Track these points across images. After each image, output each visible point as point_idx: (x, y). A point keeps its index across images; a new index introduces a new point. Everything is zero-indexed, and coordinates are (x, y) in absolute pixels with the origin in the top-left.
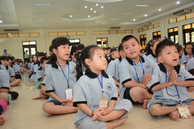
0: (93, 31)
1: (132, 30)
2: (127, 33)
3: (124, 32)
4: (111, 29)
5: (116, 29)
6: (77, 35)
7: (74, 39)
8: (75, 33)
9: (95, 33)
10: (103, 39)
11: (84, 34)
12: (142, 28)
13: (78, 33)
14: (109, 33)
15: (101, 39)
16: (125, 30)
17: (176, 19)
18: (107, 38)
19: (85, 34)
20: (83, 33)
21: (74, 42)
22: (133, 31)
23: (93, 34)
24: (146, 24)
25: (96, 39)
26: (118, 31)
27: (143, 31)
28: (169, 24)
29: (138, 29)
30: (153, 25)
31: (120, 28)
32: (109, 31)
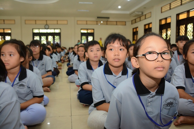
0: (77, 21)
1: (125, 22)
2: (118, 25)
3: (115, 23)
4: (98, 19)
5: (106, 20)
7: (55, 29)
8: (56, 22)
9: (79, 22)
10: (88, 30)
12: (135, 19)
13: (59, 22)
15: (86, 30)
17: (170, 5)
18: (94, 29)
19: (67, 24)
20: (65, 22)
21: (54, 32)
22: (127, 23)
23: (77, 24)
24: (137, 13)
25: (80, 29)
26: (108, 22)
27: (136, 22)
28: (162, 12)
29: (132, 21)
30: (145, 15)
31: (108, 18)
32: (97, 21)
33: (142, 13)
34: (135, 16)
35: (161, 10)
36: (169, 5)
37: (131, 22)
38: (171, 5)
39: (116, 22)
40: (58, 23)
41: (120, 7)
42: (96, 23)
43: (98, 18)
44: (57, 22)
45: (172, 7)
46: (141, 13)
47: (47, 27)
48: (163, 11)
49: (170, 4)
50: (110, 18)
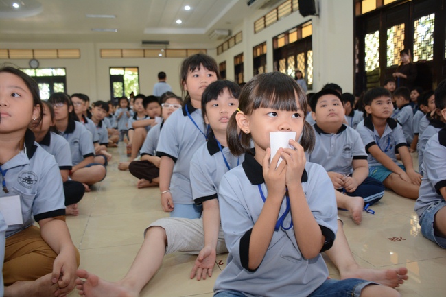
0: (101, 50)
1: (205, 50)
3: (184, 53)
4: (145, 45)
5: (164, 48)
6: (58, 57)
7: (53, 68)
8: (53, 54)
9: (105, 53)
10: (126, 69)
11: (78, 55)
12: (222, 45)
13: (62, 54)
14: (142, 55)
15: (122, 69)
16: (187, 50)
18: (137, 67)
19: (80, 57)
20: (75, 54)
21: (52, 75)
22: (208, 52)
23: (101, 57)
24: (219, 33)
25: (108, 68)
26: (167, 51)
27: (223, 51)
28: (255, 32)
29: (218, 48)
30: (235, 36)
31: (167, 43)
32: (144, 50)
33: (230, 32)
34: (219, 39)
35: (255, 28)
36: (263, 19)
37: (216, 50)
38: (267, 19)
39: (185, 51)
40: (60, 55)
41: (179, 22)
42: (141, 53)
43: (144, 43)
44: (58, 54)
45: (267, 23)
46: (226, 33)
47: (34, 64)
48: (257, 29)
49: (264, 17)
50: (170, 43)
